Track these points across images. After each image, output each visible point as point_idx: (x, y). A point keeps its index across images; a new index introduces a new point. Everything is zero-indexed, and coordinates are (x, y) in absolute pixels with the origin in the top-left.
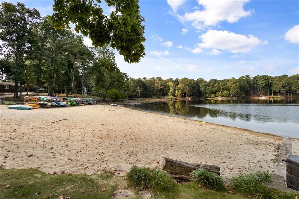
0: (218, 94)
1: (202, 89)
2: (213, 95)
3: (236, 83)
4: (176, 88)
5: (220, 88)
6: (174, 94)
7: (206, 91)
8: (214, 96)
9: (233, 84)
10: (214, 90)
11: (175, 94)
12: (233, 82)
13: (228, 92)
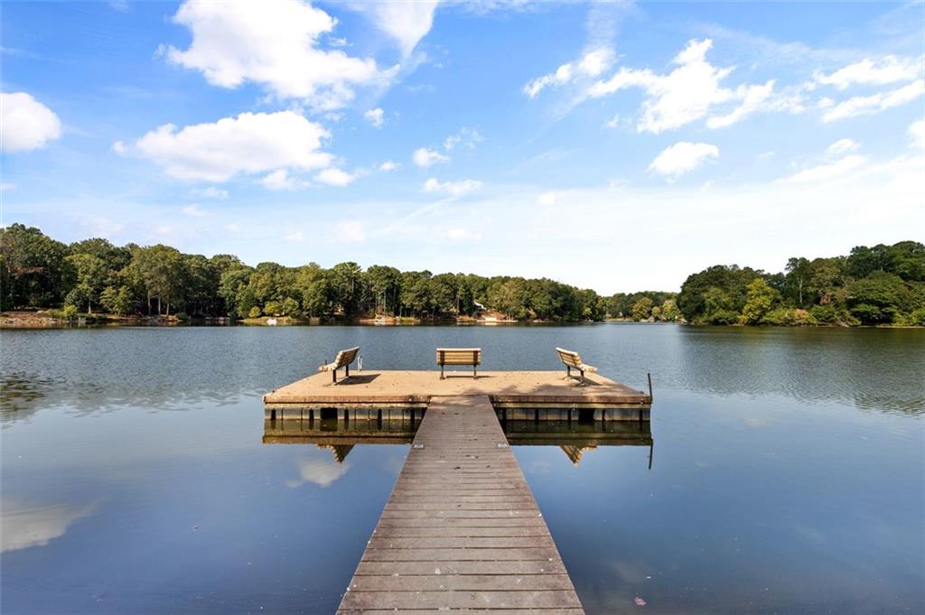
0: (269, 307)
1: (224, 291)
2: (254, 311)
3: (322, 277)
4: (110, 279)
5: (276, 291)
6: (99, 301)
7: (237, 298)
8: (258, 314)
9: (312, 281)
10: (259, 294)
11: (102, 301)
12: (311, 276)
13: (297, 303)
